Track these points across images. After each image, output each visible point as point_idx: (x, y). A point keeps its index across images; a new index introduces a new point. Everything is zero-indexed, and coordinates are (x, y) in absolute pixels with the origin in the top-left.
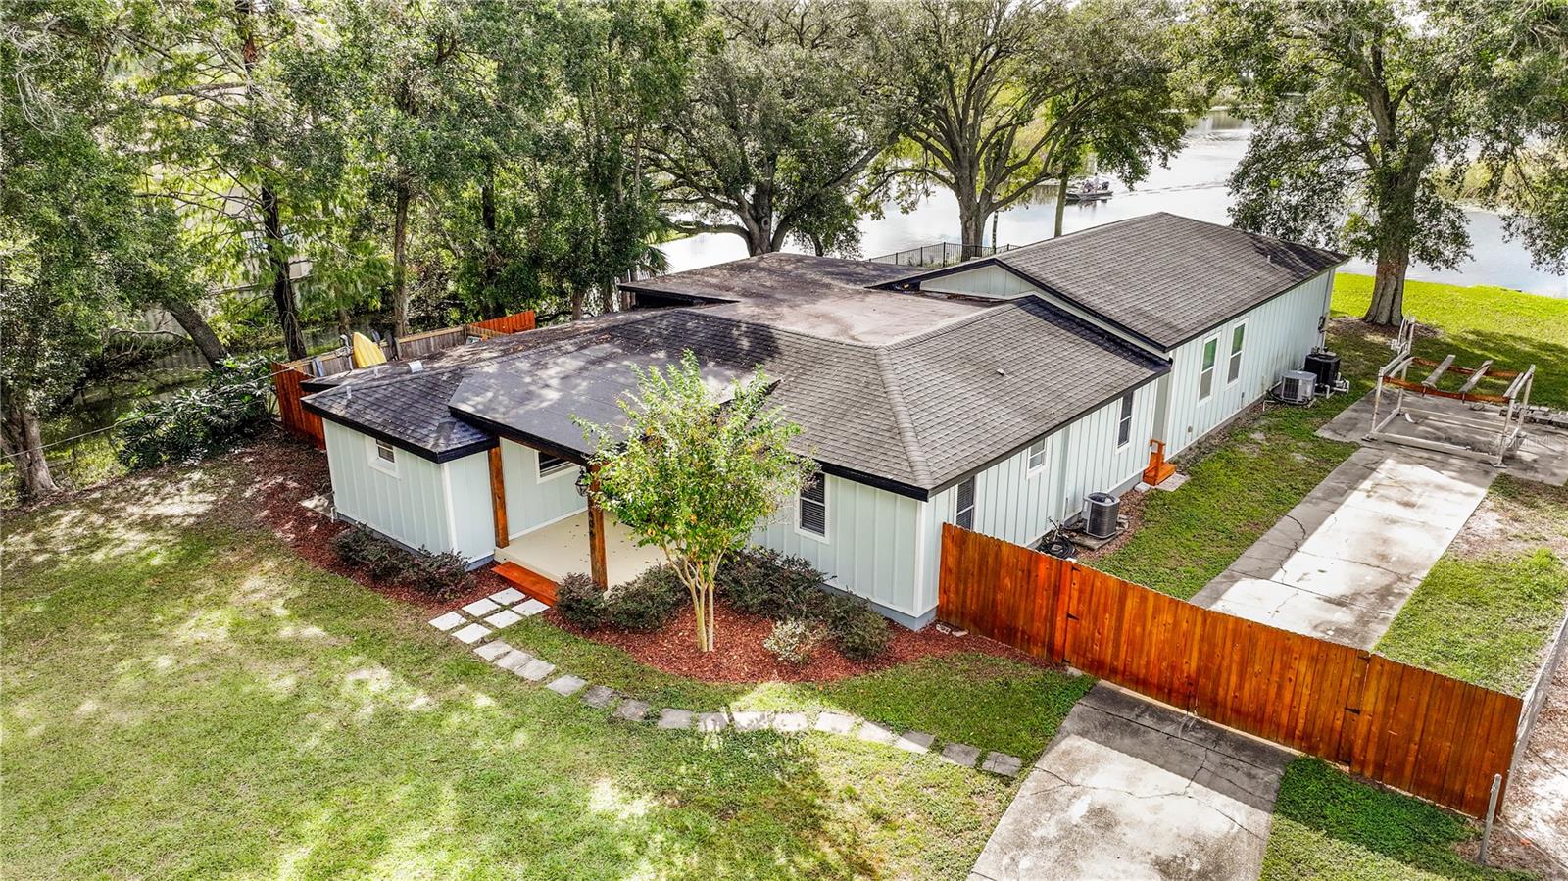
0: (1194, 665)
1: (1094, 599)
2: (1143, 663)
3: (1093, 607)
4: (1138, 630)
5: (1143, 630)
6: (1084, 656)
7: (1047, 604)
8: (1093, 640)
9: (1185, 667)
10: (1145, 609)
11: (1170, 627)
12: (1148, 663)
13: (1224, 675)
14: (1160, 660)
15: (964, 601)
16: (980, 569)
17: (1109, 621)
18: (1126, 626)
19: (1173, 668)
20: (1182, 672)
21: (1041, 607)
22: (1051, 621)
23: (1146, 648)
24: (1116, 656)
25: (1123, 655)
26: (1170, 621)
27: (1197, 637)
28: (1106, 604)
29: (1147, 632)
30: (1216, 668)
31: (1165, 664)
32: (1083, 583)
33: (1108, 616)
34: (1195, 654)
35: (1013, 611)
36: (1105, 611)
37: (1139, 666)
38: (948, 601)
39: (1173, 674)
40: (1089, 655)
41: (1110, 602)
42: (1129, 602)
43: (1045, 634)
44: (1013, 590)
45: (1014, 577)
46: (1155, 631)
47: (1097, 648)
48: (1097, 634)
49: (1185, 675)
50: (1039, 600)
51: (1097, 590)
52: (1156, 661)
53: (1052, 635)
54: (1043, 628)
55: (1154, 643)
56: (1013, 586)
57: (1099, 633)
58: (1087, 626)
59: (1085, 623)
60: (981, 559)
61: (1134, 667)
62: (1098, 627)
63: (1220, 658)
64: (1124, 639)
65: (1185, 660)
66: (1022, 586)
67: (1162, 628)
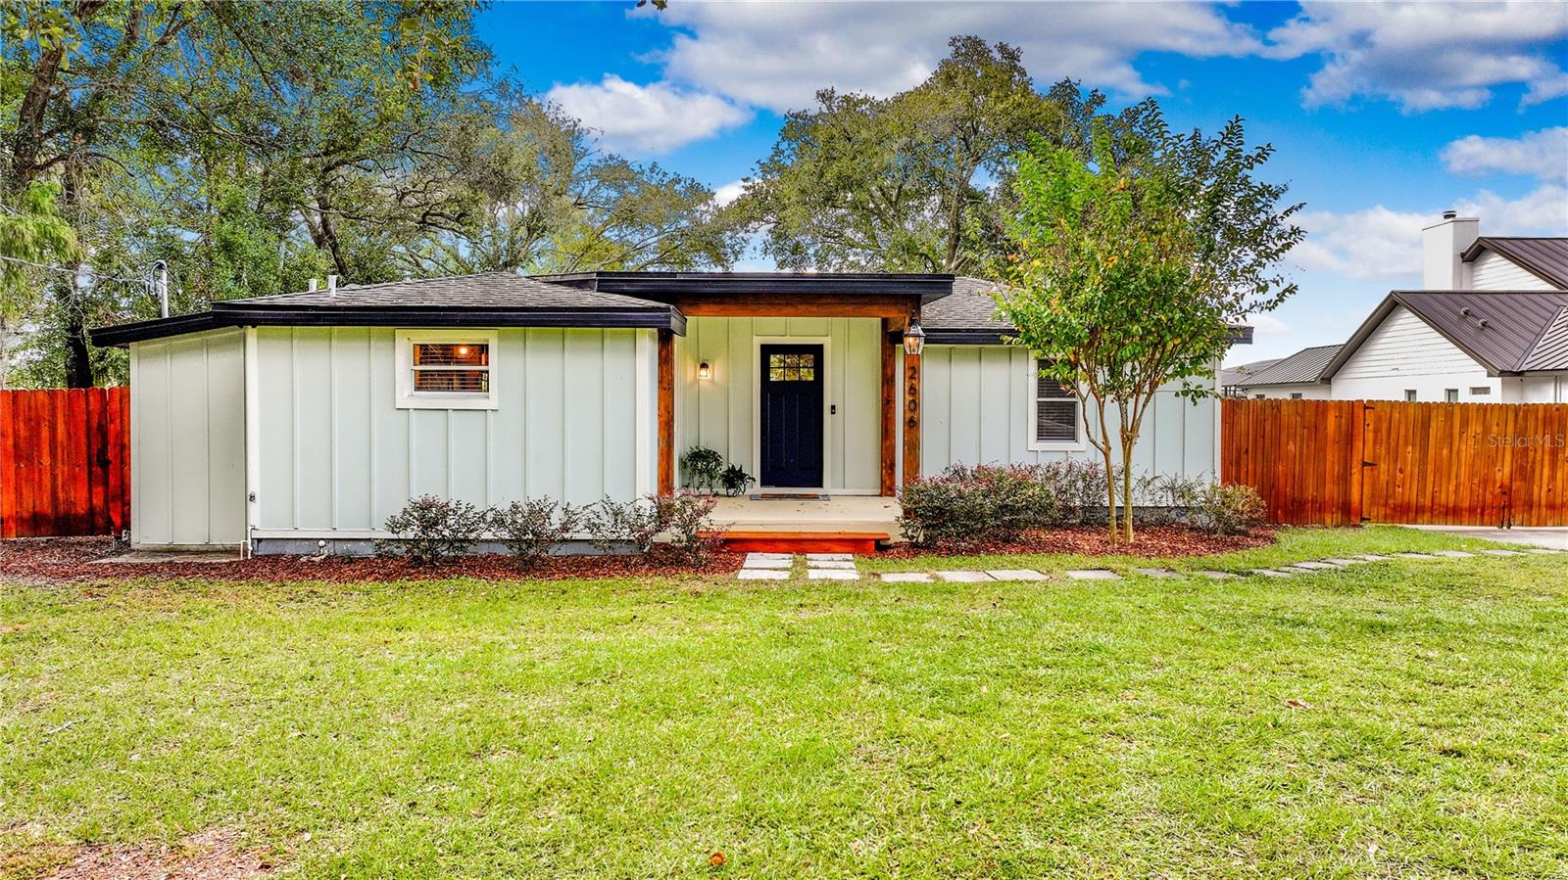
0: (1507, 470)
1: (1393, 435)
2: (1452, 488)
3: (1393, 444)
4: (1445, 452)
5: (1451, 452)
6: (1386, 504)
7: (1339, 460)
8: (1394, 483)
9: (1498, 477)
11: (1480, 436)
12: (1457, 487)
13: (1538, 471)
14: (1471, 478)
16: (1255, 440)
17: (1410, 454)
18: (1431, 452)
19: (1485, 482)
20: (1495, 483)
21: (1333, 463)
22: (1345, 479)
23: (1454, 471)
24: (1422, 491)
25: (1429, 487)
26: (1479, 430)
28: (1406, 436)
29: (1455, 449)
30: (1529, 464)
32: (1378, 420)
33: (1410, 448)
34: (1508, 457)
35: (1300, 483)
36: (1406, 444)
37: (1447, 497)
39: (1485, 490)
40: (1391, 502)
41: (1411, 432)
42: (1433, 424)
43: (1339, 495)
44: (1298, 454)
45: (1298, 439)
46: (1463, 447)
47: (1400, 490)
48: (1398, 474)
49: (1498, 485)
50: (1329, 457)
51: (1395, 422)
52: (1467, 480)
53: (1347, 492)
54: (1336, 489)
55: (1463, 461)
56: (1298, 449)
57: (1401, 471)
58: (1386, 467)
59: (1383, 467)
60: (1256, 430)
61: (1443, 496)
62: (1399, 466)
63: (1532, 453)
64: (1430, 468)
65: (1497, 468)
66: (1308, 446)
67: (1471, 442)
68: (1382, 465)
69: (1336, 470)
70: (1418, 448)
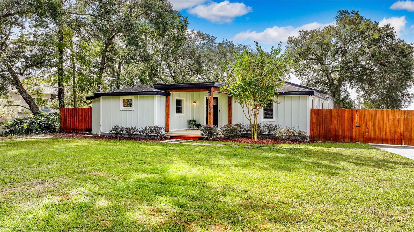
0: (402, 129)
1: (365, 119)
2: (384, 134)
3: (365, 121)
4: (382, 123)
6: (363, 137)
7: (349, 125)
8: (366, 132)
9: (399, 131)
10: (383, 116)
11: (393, 119)
12: (386, 133)
13: (413, 129)
14: (390, 131)
15: (320, 132)
16: (325, 120)
17: (370, 124)
18: (377, 123)
19: (395, 132)
20: (398, 132)
21: (347, 126)
22: (351, 130)
23: (385, 128)
24: (374, 134)
25: (377, 133)
26: (392, 117)
27: (402, 119)
28: (369, 119)
29: (385, 122)
30: (410, 127)
31: (392, 132)
32: (361, 115)
33: (370, 122)
34: (402, 125)
35: (337, 131)
36: (369, 121)
38: (314, 133)
39: (395, 134)
40: (365, 137)
41: (371, 118)
42: (378, 116)
43: (349, 135)
44: (337, 123)
45: (337, 119)
46: (387, 122)
47: (368, 134)
48: (367, 129)
50: (346, 124)
51: (366, 115)
53: (351, 134)
54: (348, 132)
55: (387, 126)
58: (363, 127)
60: (324, 116)
61: (381, 136)
62: (367, 127)
63: (411, 124)
64: (377, 128)
65: (399, 128)
66: (340, 121)
67: (390, 121)
69: (348, 128)
70: (373, 122)
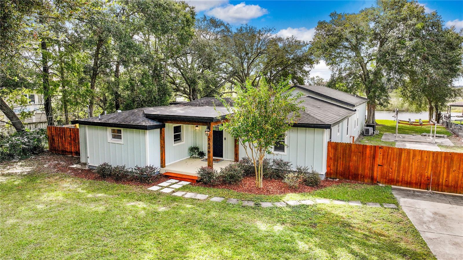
0: (429, 172)
1: (389, 157)
2: (409, 176)
3: (388, 160)
4: (407, 164)
5: (409, 164)
6: (386, 178)
7: (370, 163)
8: (389, 172)
9: (426, 174)
10: (409, 156)
11: (420, 161)
12: (411, 176)
13: (442, 174)
14: (416, 174)
15: (337, 168)
16: (343, 155)
17: (395, 164)
18: (402, 164)
19: (421, 175)
20: (425, 176)
21: (368, 164)
22: (372, 170)
23: (410, 171)
24: (398, 176)
25: (401, 175)
26: (420, 158)
27: (431, 161)
28: (394, 158)
29: (411, 164)
30: (438, 171)
31: (418, 175)
32: (384, 152)
33: (395, 162)
34: (430, 168)
35: (357, 169)
36: (393, 161)
37: (407, 178)
38: (330, 169)
39: (421, 178)
41: (395, 157)
42: (403, 155)
43: (370, 174)
44: (357, 161)
45: (357, 156)
46: (414, 163)
47: (391, 174)
48: (390, 170)
49: (426, 177)
50: (367, 162)
51: (390, 154)
52: (414, 175)
53: (373, 174)
54: (369, 172)
55: (413, 168)
56: (357, 159)
57: (391, 169)
58: (386, 167)
59: (385, 167)
60: (343, 152)
61: (406, 178)
62: (391, 167)
63: (440, 168)
64: (401, 169)
65: (426, 172)
66: (360, 158)
67: (416, 162)
68: (385, 166)
69: (369, 166)
70: (397, 162)
